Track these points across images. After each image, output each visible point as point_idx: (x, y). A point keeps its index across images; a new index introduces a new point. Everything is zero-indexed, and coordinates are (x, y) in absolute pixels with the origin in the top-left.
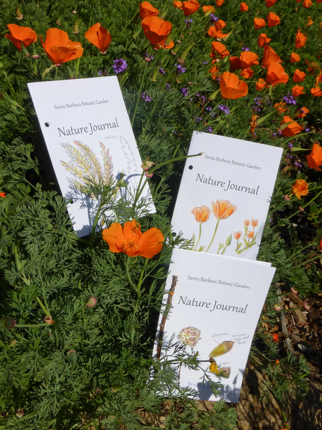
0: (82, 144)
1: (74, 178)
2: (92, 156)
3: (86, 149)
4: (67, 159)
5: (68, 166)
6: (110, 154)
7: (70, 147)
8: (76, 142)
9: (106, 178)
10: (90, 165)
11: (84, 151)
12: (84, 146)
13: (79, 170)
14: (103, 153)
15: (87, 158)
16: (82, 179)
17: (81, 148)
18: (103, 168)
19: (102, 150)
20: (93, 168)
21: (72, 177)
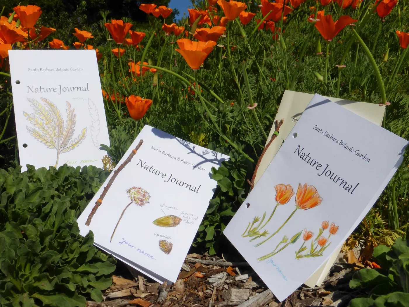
0: (48, 101)
1: (33, 127)
2: (56, 111)
3: (51, 105)
4: (30, 111)
5: (30, 117)
6: (75, 113)
7: (35, 102)
8: (42, 98)
9: (66, 132)
10: (52, 118)
11: (49, 107)
12: (50, 102)
13: (40, 121)
14: (68, 111)
15: (50, 112)
16: (41, 129)
17: (46, 104)
18: (65, 123)
19: (67, 108)
20: (54, 122)
21: (31, 126)
